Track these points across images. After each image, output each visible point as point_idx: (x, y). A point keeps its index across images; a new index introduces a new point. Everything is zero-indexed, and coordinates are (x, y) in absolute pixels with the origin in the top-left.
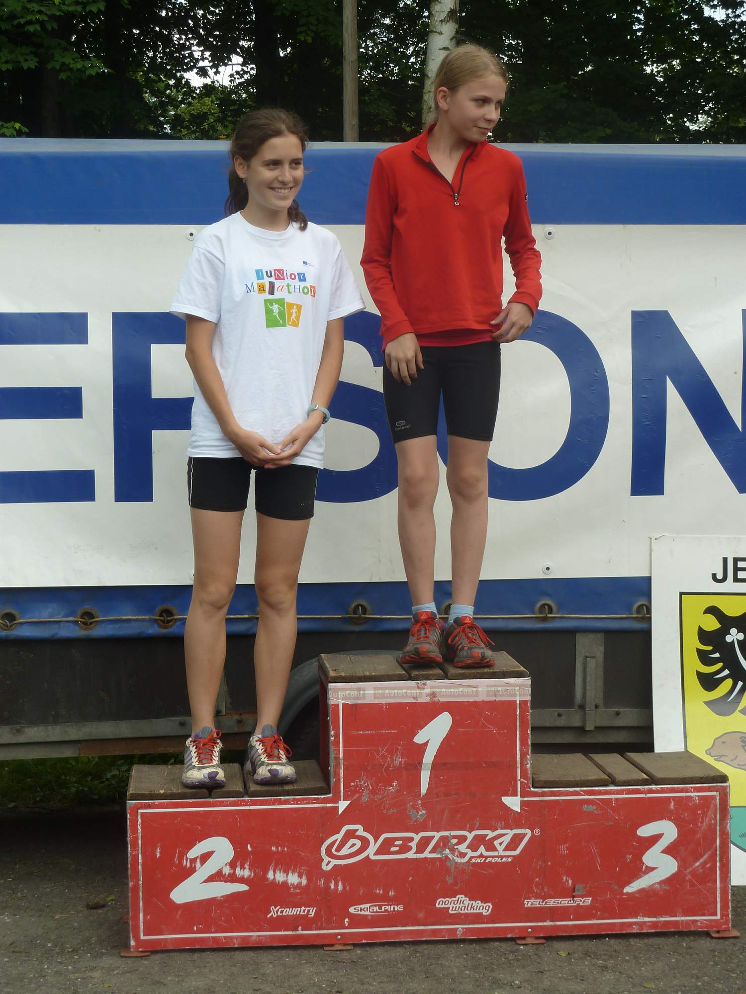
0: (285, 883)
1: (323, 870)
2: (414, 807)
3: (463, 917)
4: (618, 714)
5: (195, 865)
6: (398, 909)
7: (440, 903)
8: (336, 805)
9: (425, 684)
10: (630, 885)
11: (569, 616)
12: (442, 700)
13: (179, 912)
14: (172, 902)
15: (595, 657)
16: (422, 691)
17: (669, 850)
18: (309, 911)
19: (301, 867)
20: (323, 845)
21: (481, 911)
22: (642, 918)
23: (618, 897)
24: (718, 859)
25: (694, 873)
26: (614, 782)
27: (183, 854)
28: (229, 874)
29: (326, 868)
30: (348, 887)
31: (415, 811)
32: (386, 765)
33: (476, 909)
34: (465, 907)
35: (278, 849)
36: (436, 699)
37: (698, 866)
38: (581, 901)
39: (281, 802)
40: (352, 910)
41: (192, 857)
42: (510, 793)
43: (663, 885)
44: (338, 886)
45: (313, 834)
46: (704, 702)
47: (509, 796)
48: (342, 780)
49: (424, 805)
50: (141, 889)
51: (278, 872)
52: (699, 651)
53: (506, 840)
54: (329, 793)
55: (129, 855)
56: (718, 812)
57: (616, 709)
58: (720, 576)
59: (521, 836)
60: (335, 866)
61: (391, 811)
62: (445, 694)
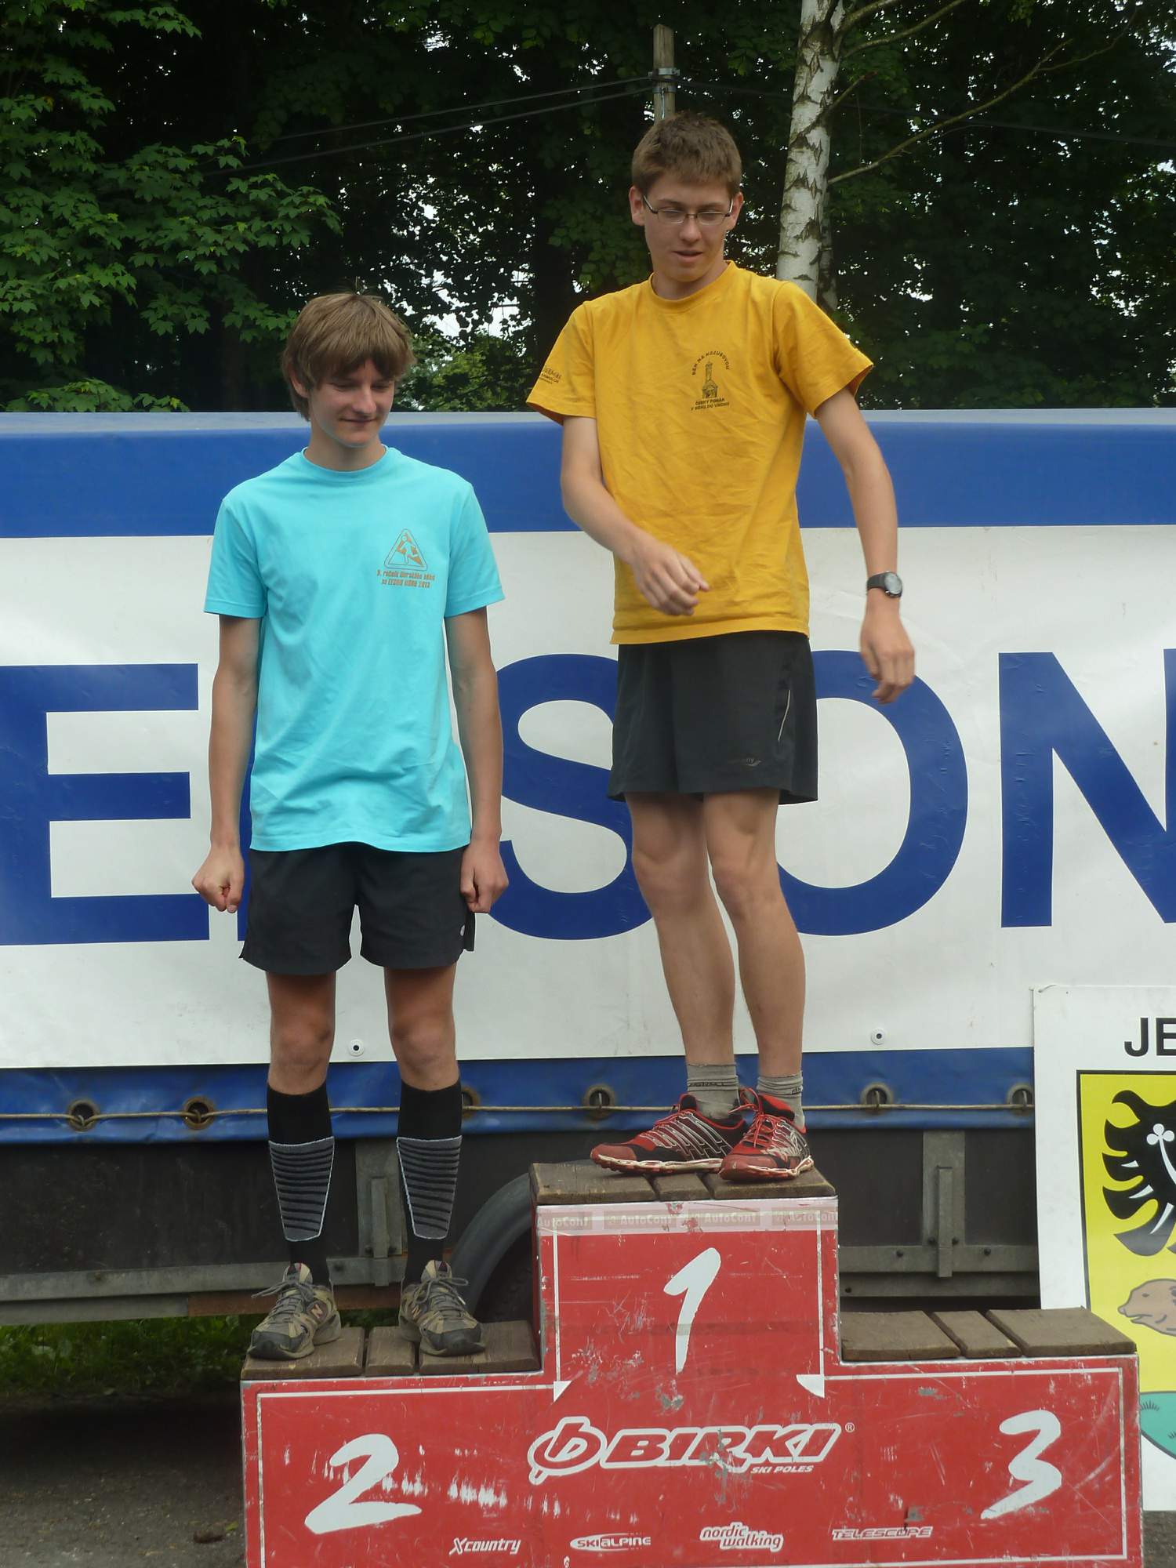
0: (475, 1504)
1: (530, 1483)
2: (667, 1390)
3: (740, 1555)
4: (987, 1253)
5: (341, 1477)
6: (644, 1542)
7: (706, 1535)
8: (550, 1387)
9: (680, 1207)
10: (993, 1507)
11: (912, 1106)
12: (706, 1230)
13: (319, 1547)
14: (307, 1531)
15: (951, 1168)
16: (675, 1216)
17: (1048, 1456)
18: (510, 1546)
19: (498, 1478)
20: (531, 1447)
21: (767, 1546)
22: (1009, 1557)
23: (973, 1525)
24: (1122, 1468)
25: (1087, 1490)
26: (964, 1353)
27: (323, 1460)
28: (391, 1490)
29: (535, 1480)
30: (568, 1511)
31: (667, 1397)
32: (623, 1327)
33: (760, 1544)
34: (743, 1540)
35: (464, 1453)
36: (696, 1229)
37: (1092, 1480)
38: (917, 1531)
39: (467, 1383)
40: (574, 1544)
41: (336, 1465)
42: (809, 1368)
43: (1041, 1508)
44: (553, 1508)
45: (516, 1430)
46: (1115, 1235)
47: (807, 1374)
48: (558, 1350)
49: (681, 1388)
50: (261, 1512)
51: (464, 1488)
52: (1107, 1159)
53: (804, 1439)
54: (540, 1369)
55: (245, 1460)
56: (1122, 1397)
57: (985, 1246)
58: (1137, 1046)
59: (827, 1434)
60: (549, 1478)
61: (631, 1397)
62: (710, 1221)
